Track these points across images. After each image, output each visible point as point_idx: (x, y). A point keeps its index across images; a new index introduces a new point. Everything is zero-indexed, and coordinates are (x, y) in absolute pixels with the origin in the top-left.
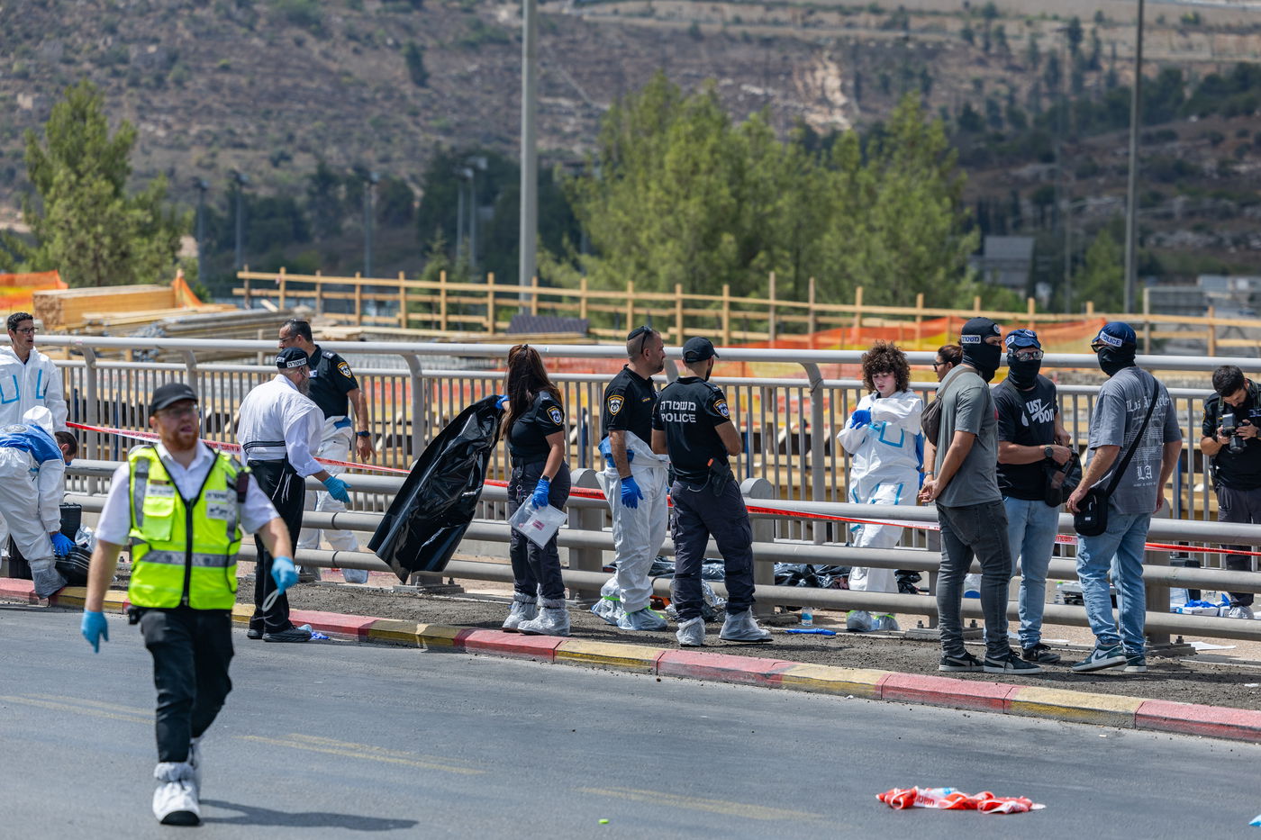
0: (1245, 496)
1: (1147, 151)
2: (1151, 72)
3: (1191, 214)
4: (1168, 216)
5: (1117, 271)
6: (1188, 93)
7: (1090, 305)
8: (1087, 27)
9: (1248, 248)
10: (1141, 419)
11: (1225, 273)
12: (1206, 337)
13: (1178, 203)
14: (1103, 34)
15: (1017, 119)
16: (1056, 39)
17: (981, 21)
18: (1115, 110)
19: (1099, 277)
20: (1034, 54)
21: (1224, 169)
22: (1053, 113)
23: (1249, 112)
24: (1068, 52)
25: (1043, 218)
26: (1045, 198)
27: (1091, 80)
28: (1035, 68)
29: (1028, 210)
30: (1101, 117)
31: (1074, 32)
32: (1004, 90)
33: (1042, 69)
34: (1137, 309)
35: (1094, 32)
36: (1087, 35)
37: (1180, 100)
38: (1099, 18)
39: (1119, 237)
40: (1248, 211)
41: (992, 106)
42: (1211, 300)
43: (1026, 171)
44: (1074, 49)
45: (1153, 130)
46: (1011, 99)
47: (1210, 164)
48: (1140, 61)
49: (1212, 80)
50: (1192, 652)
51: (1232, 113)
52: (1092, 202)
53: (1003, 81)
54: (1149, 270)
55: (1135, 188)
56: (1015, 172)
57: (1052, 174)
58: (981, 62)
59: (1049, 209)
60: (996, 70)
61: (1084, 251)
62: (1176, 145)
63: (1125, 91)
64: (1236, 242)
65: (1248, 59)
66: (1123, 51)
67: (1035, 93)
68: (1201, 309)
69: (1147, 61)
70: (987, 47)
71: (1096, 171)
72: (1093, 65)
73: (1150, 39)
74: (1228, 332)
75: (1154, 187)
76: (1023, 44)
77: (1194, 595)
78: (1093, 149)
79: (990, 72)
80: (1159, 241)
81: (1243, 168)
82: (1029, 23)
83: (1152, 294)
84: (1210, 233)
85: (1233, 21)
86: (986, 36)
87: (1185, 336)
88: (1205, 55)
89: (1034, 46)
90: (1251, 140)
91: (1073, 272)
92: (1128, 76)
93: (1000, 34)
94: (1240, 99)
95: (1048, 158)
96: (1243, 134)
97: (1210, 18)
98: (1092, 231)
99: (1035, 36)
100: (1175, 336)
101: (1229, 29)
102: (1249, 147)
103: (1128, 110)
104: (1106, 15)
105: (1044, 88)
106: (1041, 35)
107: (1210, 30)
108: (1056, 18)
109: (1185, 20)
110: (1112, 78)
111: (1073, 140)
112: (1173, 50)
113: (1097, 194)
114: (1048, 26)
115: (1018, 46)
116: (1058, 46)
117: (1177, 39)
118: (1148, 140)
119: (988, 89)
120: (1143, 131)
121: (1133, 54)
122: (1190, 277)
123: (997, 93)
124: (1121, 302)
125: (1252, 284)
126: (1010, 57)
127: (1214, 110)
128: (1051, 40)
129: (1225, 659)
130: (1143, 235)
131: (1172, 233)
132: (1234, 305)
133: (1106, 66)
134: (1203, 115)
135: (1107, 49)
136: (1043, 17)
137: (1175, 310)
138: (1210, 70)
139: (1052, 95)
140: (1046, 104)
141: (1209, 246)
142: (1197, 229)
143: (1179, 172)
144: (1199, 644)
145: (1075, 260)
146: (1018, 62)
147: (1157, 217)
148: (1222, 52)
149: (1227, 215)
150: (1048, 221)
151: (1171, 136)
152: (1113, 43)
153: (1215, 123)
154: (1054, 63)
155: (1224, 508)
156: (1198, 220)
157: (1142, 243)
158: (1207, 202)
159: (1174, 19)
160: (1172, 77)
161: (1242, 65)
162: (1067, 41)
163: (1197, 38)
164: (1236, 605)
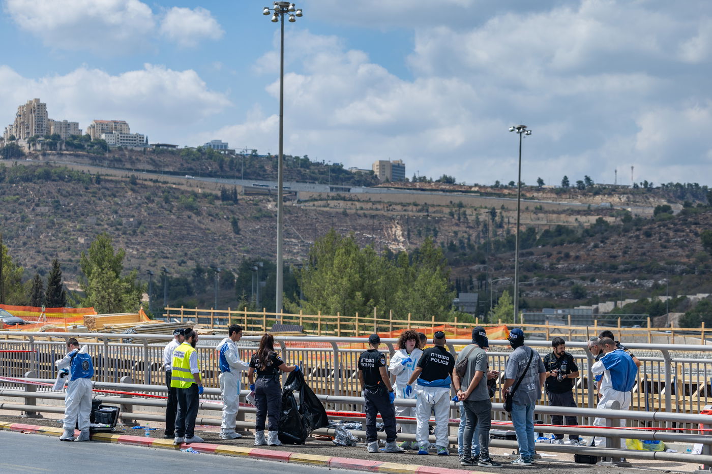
0: (559, 396)
1: (522, 259)
2: (523, 229)
3: (540, 284)
4: (531, 285)
5: (511, 307)
6: (538, 237)
7: (500, 320)
8: (498, 211)
9: (562, 297)
10: (525, 367)
11: (553, 307)
12: (546, 332)
13: (534, 280)
14: (504, 214)
15: (471, 247)
16: (486, 216)
17: (457, 209)
18: (510, 243)
19: (504, 309)
20: (477, 222)
21: (552, 266)
22: (485, 244)
23: (562, 244)
24: (491, 221)
25: (481, 286)
26: (482, 278)
27: (500, 231)
28: (478, 227)
29: (475, 282)
30: (504, 246)
31: (493, 213)
32: (466, 236)
33: (481, 228)
34: (518, 322)
35: (501, 213)
36: (498, 214)
37: (535, 239)
38: (503, 208)
39: (511, 294)
40: (562, 283)
41: (461, 242)
42: (547, 318)
43: (475, 267)
44: (493, 220)
45: (524, 251)
46: (469, 239)
47: (546, 265)
48: (519, 224)
49: (547, 232)
50: (540, 457)
51: (555, 245)
52: (501, 279)
53: (466, 232)
54: (523, 306)
55: (517, 274)
56: (470, 268)
57: (485, 268)
58: (457, 225)
59: (484, 282)
60: (463, 228)
61: (498, 299)
62: (533, 257)
63: (513, 236)
64: (557, 295)
65: (561, 223)
66: (512, 220)
67: (478, 237)
68: (543, 322)
69: (522, 225)
70: (459, 219)
71: (502, 268)
72: (500, 226)
73: (522, 216)
74: (554, 331)
75: (525, 273)
76: (474, 217)
77: (541, 435)
78: (501, 259)
79: (460, 229)
80: (527, 295)
81: (560, 266)
82: (475, 210)
83: (524, 316)
84: (547, 292)
85: (555, 209)
86: (459, 214)
87: (537, 332)
88: (544, 222)
89: (477, 218)
90: (562, 255)
91: (493, 307)
92: (515, 231)
93: (464, 214)
94: (558, 239)
95: (483, 262)
96: (560, 253)
97: (546, 208)
98: (501, 291)
99: (478, 215)
100: (533, 332)
101: (553, 212)
102: (562, 258)
103: (514, 244)
104: (506, 207)
105: (481, 235)
106: (480, 214)
107: (546, 212)
108: (486, 208)
109: (536, 208)
110: (508, 232)
111: (493, 255)
112: (532, 220)
113: (503, 276)
114: (483, 211)
115: (471, 219)
116: (487, 218)
117: (533, 216)
118: (522, 255)
119: (460, 235)
120: (520, 252)
121: (517, 222)
122: (539, 309)
123: (463, 237)
124: (512, 319)
125: (564, 311)
126: (468, 223)
127: (548, 244)
128: (484, 217)
129: (553, 460)
130: (521, 292)
131: (532, 291)
132: (557, 319)
133: (506, 227)
134: (543, 246)
135: (506, 220)
136: (481, 207)
137: (533, 322)
138: (546, 228)
139: (484, 238)
140: (482, 241)
141: (547, 296)
142: (542, 290)
143: (535, 268)
144: (543, 454)
145: (494, 302)
146: (471, 225)
147: (526, 285)
148: (551, 221)
149: (553, 284)
150: (484, 287)
151: (532, 254)
152: (508, 218)
153: (548, 248)
154: (486, 226)
155: (551, 401)
156: (542, 287)
157: (520, 296)
158: (546, 279)
159: (532, 208)
160: (532, 230)
161: (559, 226)
162: (490, 217)
163: (541, 215)
164: (557, 439)
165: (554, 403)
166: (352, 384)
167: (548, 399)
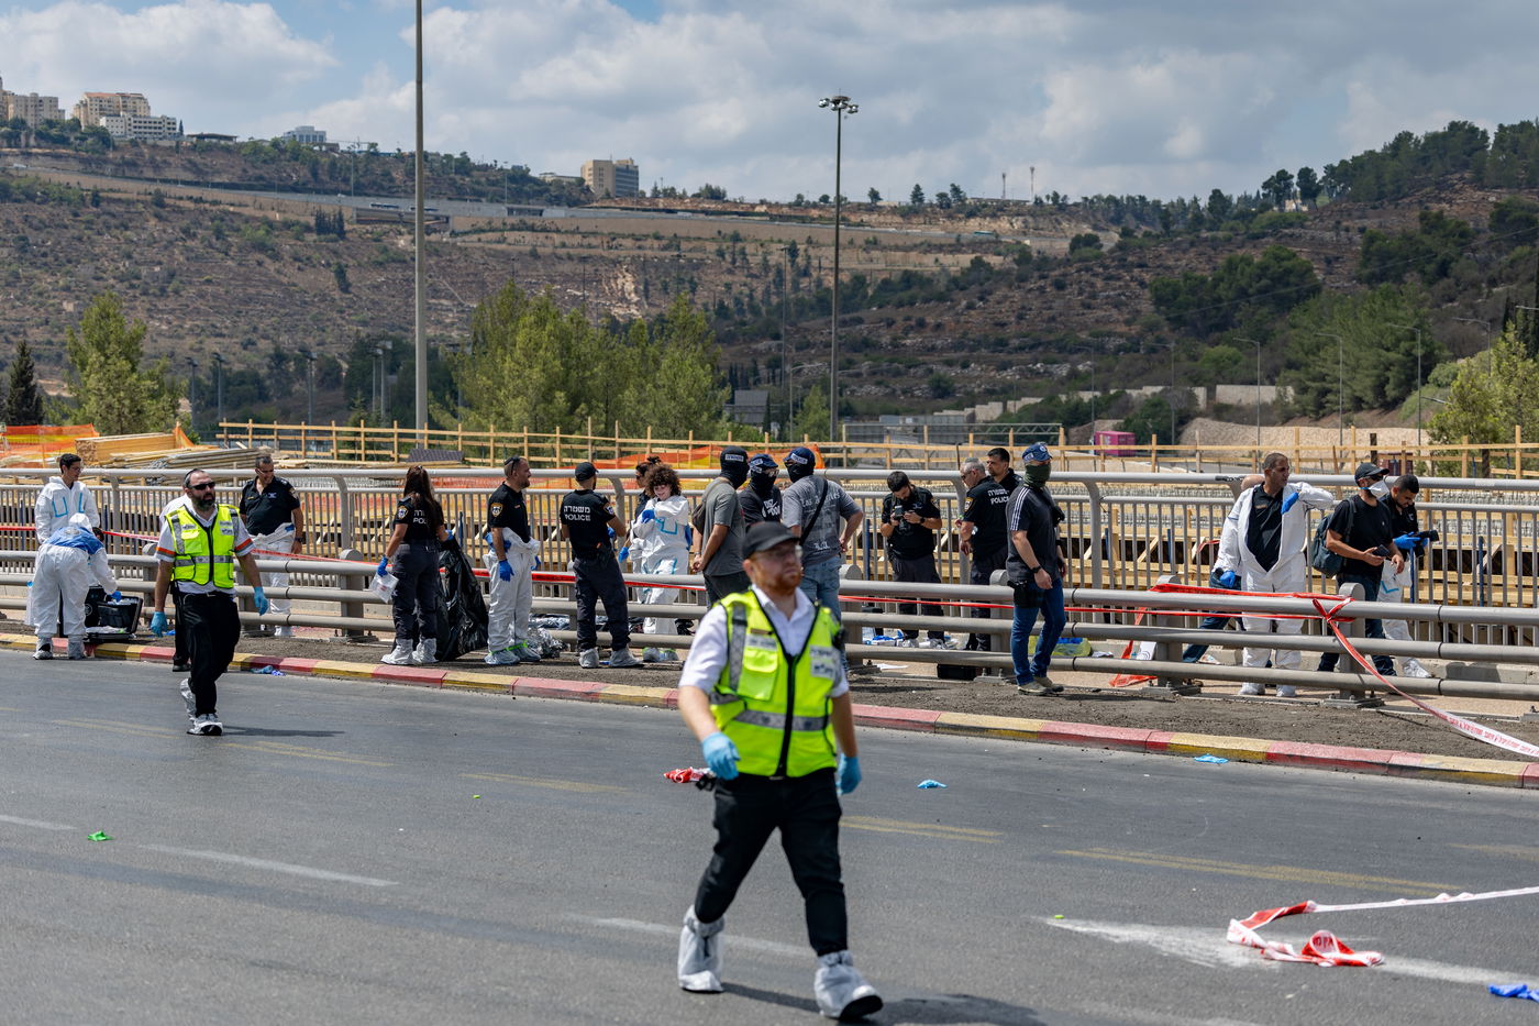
0: (910, 564)
1: (843, 331)
2: (845, 277)
3: (874, 373)
4: (858, 375)
5: (825, 413)
6: (870, 292)
7: (806, 436)
8: (802, 247)
9: (913, 396)
10: (812, 512)
11: (897, 413)
12: (885, 456)
13: (865, 366)
14: (812, 252)
15: (755, 310)
16: (781, 256)
17: (730, 244)
18: (822, 304)
19: (813, 418)
20: (766, 266)
21: (895, 343)
22: (779, 305)
23: (912, 304)
24: (789, 264)
25: (774, 377)
26: (775, 364)
27: (804, 283)
28: (766, 276)
29: (764, 372)
30: (812, 308)
31: (793, 251)
32: (746, 291)
33: (771, 276)
34: (838, 438)
35: (806, 250)
36: (801, 252)
37: (865, 296)
38: (809, 241)
39: (826, 390)
40: (912, 370)
41: (738, 301)
42: (888, 432)
43: (762, 345)
44: (793, 262)
45: (847, 317)
46: (751, 297)
47: (886, 340)
48: (837, 270)
49: (886, 282)
50: (878, 670)
51: (900, 304)
52: (807, 366)
53: (745, 285)
54: (846, 412)
55: (835, 357)
56: (754, 346)
57: (779, 347)
58: (730, 272)
59: (778, 371)
60: (740, 277)
61: (802, 400)
62: (863, 326)
63: (828, 290)
64: (904, 392)
65: (910, 268)
66: (825, 263)
67: (767, 292)
68: (881, 439)
69: (842, 270)
70: (734, 262)
71: (809, 345)
72: (806, 273)
73: (843, 255)
74: (900, 453)
75: (848, 355)
76: (759, 259)
77: (879, 632)
78: (806, 330)
79: (736, 279)
80: (853, 392)
81: (908, 342)
82: (762, 245)
83: (847, 428)
84: (887, 387)
85: (900, 243)
86: (733, 253)
87: (871, 456)
88: (882, 266)
89: (765, 259)
90: (913, 323)
91: (795, 414)
92: (830, 281)
93: (743, 252)
94: (905, 295)
95: (777, 337)
96: (908, 319)
97: (884, 241)
98: (807, 386)
99: (766, 254)
100: (864, 456)
101: (897, 248)
102: (912, 327)
103: (829, 303)
104: (814, 240)
105: (773, 289)
106: (771, 253)
107: (884, 248)
108: (780, 241)
109: (867, 242)
110: (819, 282)
111: (793, 324)
112: (860, 263)
113: (810, 361)
114: (774, 247)
115: (755, 261)
116: (782, 260)
117: (862, 255)
118: (844, 323)
119: (735, 290)
120: (840, 317)
121: (833, 265)
122: (873, 416)
123: (741, 293)
124: (828, 435)
125: (915, 420)
126: (749, 268)
127: (888, 303)
128: (777, 257)
129: (900, 675)
130: (842, 388)
131: (861, 387)
132: (904, 434)
133: (815, 274)
134: (880, 307)
135: (815, 263)
136: (772, 241)
137: (864, 438)
138: (885, 275)
139: (778, 294)
140: (775, 300)
141: (886, 395)
142: (878, 384)
143: (866, 345)
144: (883, 666)
145: (796, 405)
146: (755, 272)
147: (849, 375)
148: (893, 263)
149: (898, 374)
150: (777, 379)
151: (860, 321)
152: (819, 259)
153: (889, 311)
154: (780, 272)
155: (896, 572)
156: (878, 378)
157: (841, 395)
158: (885, 365)
159: (860, 241)
160: (859, 281)
161: (906, 272)
162: (788, 257)
163: (875, 254)
164: (906, 638)
165: (902, 579)
166: (550, 550)
167: (891, 571)
